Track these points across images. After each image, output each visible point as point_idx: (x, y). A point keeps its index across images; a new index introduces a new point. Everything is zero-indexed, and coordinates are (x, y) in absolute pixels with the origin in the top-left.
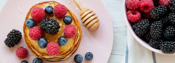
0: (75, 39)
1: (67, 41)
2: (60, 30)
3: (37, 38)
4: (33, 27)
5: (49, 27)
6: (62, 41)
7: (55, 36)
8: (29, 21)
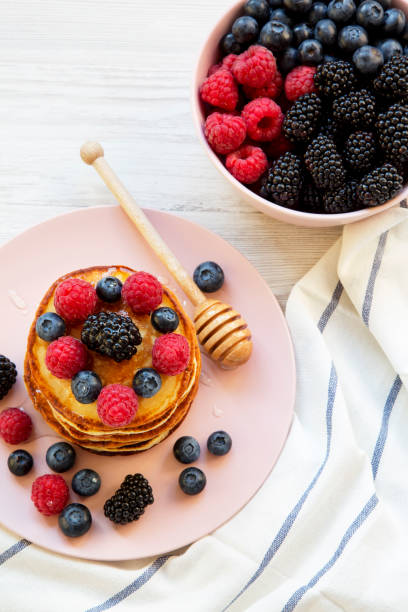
0: (184, 379)
1: (161, 383)
3: (68, 370)
4: (60, 338)
5: (109, 337)
6: (146, 380)
7: (125, 369)
8: (48, 318)
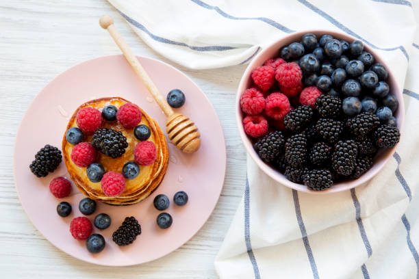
0: (154, 167)
1: (139, 170)
2: (127, 149)
3: (85, 162)
4: (80, 144)
5: (107, 144)
6: (130, 170)
7: (118, 161)
8: (72, 131)
